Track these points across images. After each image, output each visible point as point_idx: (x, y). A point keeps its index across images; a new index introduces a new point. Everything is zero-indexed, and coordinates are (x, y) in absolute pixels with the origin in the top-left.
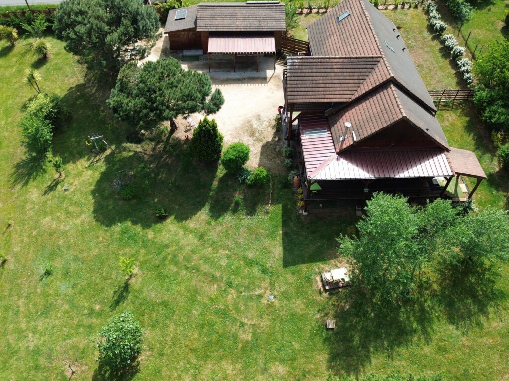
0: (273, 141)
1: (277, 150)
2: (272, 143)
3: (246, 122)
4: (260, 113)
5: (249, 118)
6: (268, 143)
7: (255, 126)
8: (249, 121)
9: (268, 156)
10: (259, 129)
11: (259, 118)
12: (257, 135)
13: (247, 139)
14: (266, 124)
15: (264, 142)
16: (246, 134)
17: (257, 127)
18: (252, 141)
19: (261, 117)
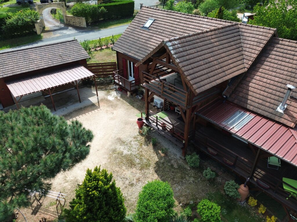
0: (160, 158)
1: (176, 166)
2: (162, 161)
3: (111, 153)
4: (118, 137)
5: (111, 148)
6: (157, 163)
7: (126, 152)
8: (114, 151)
9: (173, 179)
10: (134, 153)
11: (121, 142)
12: (138, 161)
13: (129, 172)
14: (135, 145)
15: (153, 165)
16: (124, 168)
17: (129, 153)
18: (138, 171)
19: (123, 139)
